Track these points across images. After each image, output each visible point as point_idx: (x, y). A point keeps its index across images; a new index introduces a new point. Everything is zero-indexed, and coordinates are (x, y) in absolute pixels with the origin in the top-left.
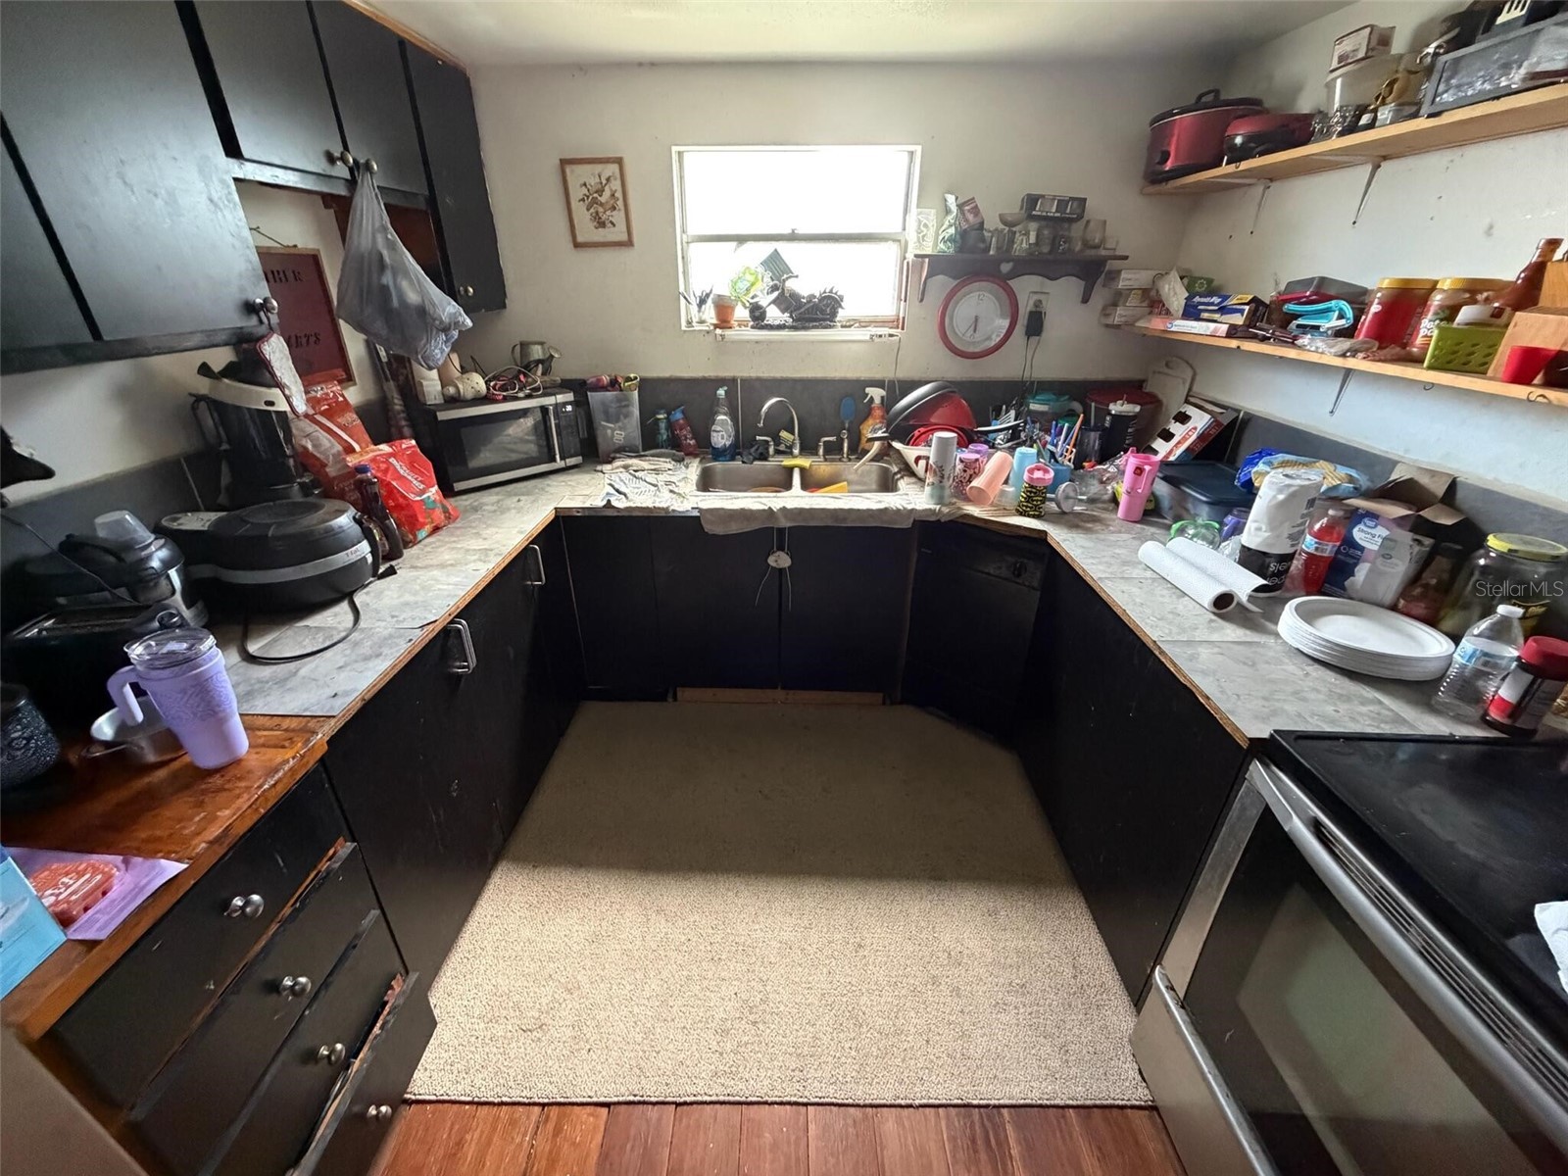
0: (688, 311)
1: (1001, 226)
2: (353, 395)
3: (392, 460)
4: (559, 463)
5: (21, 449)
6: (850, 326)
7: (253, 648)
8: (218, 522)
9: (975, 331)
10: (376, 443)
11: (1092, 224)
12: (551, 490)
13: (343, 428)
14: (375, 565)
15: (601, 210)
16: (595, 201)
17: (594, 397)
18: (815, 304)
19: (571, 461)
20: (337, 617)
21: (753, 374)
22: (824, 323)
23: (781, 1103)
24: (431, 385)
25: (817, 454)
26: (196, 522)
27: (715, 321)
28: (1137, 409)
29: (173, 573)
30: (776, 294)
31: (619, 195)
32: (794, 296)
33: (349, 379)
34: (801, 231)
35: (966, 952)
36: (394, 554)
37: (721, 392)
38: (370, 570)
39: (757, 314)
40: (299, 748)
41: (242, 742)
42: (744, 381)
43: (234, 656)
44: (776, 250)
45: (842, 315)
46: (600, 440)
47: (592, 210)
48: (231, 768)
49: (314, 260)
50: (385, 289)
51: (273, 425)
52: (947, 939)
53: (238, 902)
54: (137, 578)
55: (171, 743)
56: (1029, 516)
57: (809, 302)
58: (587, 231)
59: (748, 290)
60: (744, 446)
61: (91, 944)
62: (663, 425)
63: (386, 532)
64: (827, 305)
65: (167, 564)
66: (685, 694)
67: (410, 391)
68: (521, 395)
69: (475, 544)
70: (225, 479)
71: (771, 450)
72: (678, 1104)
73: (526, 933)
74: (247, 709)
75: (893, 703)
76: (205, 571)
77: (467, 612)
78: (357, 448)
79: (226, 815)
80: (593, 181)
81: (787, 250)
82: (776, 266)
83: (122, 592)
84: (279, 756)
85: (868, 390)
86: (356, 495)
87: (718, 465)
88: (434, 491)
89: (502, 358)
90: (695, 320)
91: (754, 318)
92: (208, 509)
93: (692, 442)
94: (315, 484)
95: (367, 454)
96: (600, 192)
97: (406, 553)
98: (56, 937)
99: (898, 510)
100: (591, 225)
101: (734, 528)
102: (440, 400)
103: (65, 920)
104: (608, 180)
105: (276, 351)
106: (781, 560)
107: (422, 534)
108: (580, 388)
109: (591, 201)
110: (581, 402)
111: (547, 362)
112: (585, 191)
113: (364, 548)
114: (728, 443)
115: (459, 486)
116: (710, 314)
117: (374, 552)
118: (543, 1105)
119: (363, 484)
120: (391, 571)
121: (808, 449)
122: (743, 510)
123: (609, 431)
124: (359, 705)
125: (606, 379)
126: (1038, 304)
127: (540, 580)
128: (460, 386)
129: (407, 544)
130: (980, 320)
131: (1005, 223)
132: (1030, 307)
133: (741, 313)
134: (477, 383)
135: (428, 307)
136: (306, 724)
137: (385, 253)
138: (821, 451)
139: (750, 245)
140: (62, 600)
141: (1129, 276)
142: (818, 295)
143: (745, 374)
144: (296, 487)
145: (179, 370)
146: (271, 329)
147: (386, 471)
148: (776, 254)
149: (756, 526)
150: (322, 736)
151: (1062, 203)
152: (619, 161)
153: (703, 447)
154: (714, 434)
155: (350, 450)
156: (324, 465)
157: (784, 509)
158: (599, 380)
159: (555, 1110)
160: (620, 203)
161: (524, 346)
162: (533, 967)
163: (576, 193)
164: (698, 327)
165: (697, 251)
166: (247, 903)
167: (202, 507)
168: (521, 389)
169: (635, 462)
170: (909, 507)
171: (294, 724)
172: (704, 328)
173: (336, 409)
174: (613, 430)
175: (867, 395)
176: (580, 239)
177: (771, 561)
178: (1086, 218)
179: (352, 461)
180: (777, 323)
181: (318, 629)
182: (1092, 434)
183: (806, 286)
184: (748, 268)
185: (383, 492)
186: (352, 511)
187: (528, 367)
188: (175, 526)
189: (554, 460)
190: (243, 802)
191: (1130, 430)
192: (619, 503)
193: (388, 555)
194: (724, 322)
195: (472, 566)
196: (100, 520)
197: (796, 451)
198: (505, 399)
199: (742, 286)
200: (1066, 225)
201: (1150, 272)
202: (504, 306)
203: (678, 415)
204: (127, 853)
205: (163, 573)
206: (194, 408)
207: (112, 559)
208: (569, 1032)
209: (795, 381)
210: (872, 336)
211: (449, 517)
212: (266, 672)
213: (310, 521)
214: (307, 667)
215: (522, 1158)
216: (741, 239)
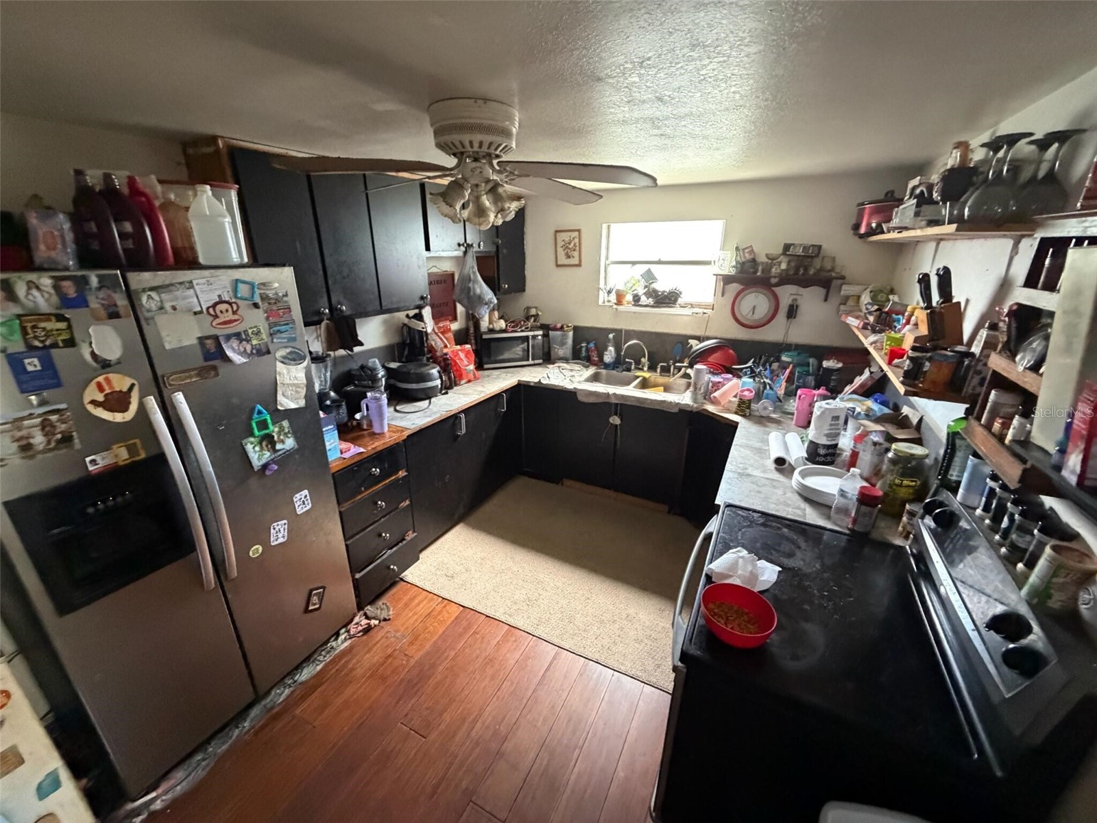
0: (602, 296)
1: (767, 260)
2: (455, 326)
3: (460, 352)
4: (531, 362)
5: (359, 338)
6: (685, 307)
7: (398, 408)
8: (399, 367)
9: (753, 313)
10: (456, 345)
11: (825, 260)
12: (522, 373)
13: (446, 338)
14: (441, 389)
15: (569, 251)
16: (567, 247)
17: (551, 333)
18: (665, 296)
19: (537, 362)
20: (424, 404)
21: (631, 328)
22: (669, 305)
23: (524, 631)
24: (484, 324)
25: (656, 371)
26: (394, 365)
27: (616, 302)
28: (840, 365)
29: (383, 379)
30: (646, 289)
31: (577, 244)
32: (655, 291)
33: (455, 319)
34: (662, 259)
35: (637, 618)
36: (450, 388)
37: (611, 336)
38: (439, 391)
39: (636, 299)
40: (399, 434)
41: (386, 429)
42: (626, 331)
43: (392, 409)
44: (649, 269)
45: (680, 301)
46: (552, 353)
47: (566, 251)
48: (382, 434)
49: (453, 275)
50: (469, 288)
51: (423, 335)
52: (632, 611)
53: (374, 469)
54: (374, 379)
55: (370, 425)
56: (739, 415)
57: (662, 294)
58: (562, 260)
59: (631, 287)
60: (618, 363)
61: (345, 459)
62: (584, 349)
63: (450, 378)
64: (673, 296)
65: (383, 377)
66: (568, 482)
67: (477, 325)
68: (519, 330)
69: (480, 388)
70: (406, 352)
71: (633, 367)
72: (487, 616)
73: (460, 548)
74: (390, 422)
75: (675, 514)
76: (392, 381)
77: (466, 411)
78: (449, 346)
79: (376, 444)
80: (567, 239)
81: (654, 268)
82: (649, 277)
83: (370, 382)
84: (394, 434)
85: (690, 341)
86: (442, 364)
87: (604, 372)
88: (472, 367)
89: (519, 313)
90: (606, 300)
91: (634, 301)
92: (399, 362)
93: (596, 359)
94: (431, 358)
95: (452, 349)
96: (570, 243)
97: (455, 388)
98: (339, 455)
99: (671, 402)
100: (564, 257)
101: (591, 400)
102: (486, 330)
103: (342, 453)
104: (574, 238)
105: (427, 312)
106: (615, 420)
107: (463, 382)
108: (546, 328)
109: (565, 247)
110: (546, 336)
111: (536, 316)
112: (563, 243)
113: (438, 382)
114: (612, 361)
115: (486, 366)
116: (613, 298)
117: (442, 384)
118: (444, 598)
119: (445, 360)
120: (446, 393)
121: (652, 368)
122: (596, 392)
123: (556, 350)
124: (418, 429)
125: (559, 326)
126: (795, 300)
127: (504, 409)
128: (495, 325)
129: (456, 385)
130: (756, 308)
131: (769, 258)
132: (790, 302)
133: (629, 298)
134: (502, 324)
135: (482, 296)
136: (403, 429)
137: (472, 276)
138: (659, 370)
139: (638, 266)
140: (356, 382)
141: (847, 289)
142: (668, 291)
143: (627, 328)
144: (425, 358)
145: (401, 316)
146: (427, 305)
147: (456, 356)
148: (649, 271)
149: (600, 400)
150: (406, 433)
151: (805, 248)
152: (579, 231)
153: (601, 363)
154: (605, 356)
155: (446, 346)
156: (436, 351)
157: (614, 394)
158: (555, 326)
159: (446, 601)
160: (577, 248)
161: (528, 308)
162: (458, 560)
163: (560, 244)
164: (607, 304)
165: (612, 268)
166: (376, 470)
167: (397, 360)
168: (520, 328)
169: (565, 365)
170: (677, 402)
171: (400, 429)
172: (610, 304)
173: (445, 331)
174: (558, 349)
175: (689, 343)
176: (559, 263)
177: (611, 420)
178: (821, 255)
179: (445, 351)
180: (645, 304)
181: (417, 406)
182: (810, 377)
183: (662, 286)
184: (633, 277)
185: (453, 364)
186: (438, 368)
187: (528, 318)
188: (388, 366)
189: (528, 360)
190: (382, 442)
191: (833, 377)
192: (544, 382)
193: (447, 387)
194: (619, 302)
195: (474, 396)
196: (370, 361)
197: (646, 369)
198: (513, 332)
199: (629, 285)
200: (809, 260)
201: (862, 286)
202: (524, 290)
203: (592, 345)
204: (355, 445)
205: (381, 379)
206: (402, 328)
207: (370, 372)
208: (461, 582)
209: (651, 334)
210: (693, 313)
211: (476, 378)
212: (399, 415)
213: (424, 370)
214: (409, 416)
215: (431, 609)
216: (634, 263)
